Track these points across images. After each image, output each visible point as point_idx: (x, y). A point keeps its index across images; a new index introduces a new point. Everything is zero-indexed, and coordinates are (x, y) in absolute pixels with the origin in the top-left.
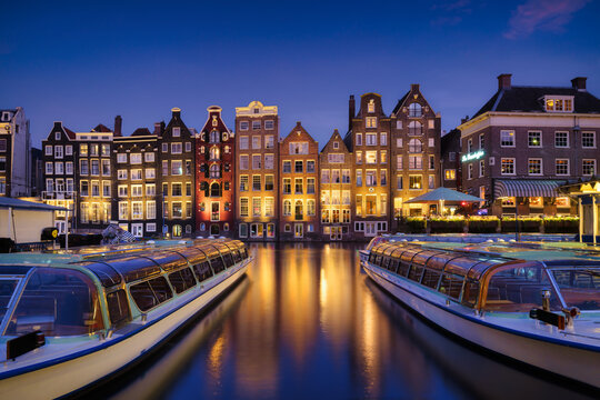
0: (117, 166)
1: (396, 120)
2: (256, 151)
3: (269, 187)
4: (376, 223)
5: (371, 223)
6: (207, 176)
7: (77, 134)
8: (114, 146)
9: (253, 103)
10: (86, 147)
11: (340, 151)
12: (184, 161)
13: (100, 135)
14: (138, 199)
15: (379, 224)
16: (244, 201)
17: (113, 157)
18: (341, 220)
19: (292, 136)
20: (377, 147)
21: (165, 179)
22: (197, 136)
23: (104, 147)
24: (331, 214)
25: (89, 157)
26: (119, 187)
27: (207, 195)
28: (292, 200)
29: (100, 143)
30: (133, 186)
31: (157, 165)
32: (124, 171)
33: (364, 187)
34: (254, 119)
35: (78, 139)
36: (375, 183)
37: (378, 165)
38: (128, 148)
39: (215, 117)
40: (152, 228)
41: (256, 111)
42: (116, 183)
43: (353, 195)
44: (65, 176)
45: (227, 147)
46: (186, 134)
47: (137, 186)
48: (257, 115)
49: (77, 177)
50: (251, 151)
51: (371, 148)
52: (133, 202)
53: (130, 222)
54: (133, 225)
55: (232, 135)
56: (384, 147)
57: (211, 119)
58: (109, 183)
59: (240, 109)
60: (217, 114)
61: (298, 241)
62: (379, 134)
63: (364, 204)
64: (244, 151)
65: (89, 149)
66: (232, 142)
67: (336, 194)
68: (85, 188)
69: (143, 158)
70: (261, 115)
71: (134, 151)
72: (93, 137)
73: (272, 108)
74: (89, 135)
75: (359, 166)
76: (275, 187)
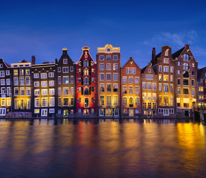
0: (33, 80)
1: (178, 61)
2: (109, 71)
3: (115, 90)
4: (168, 110)
5: (166, 109)
6: (82, 84)
7: (12, 64)
8: (32, 70)
9: (107, 45)
10: (17, 71)
11: (151, 74)
12: (70, 77)
13: (24, 64)
14: (45, 96)
15: (170, 110)
16: (102, 97)
17: (32, 75)
18: (152, 107)
19: (128, 64)
20: (169, 73)
21: (59, 86)
22: (77, 63)
23: (26, 71)
24: (147, 105)
25: (19, 76)
26: (35, 90)
27: (82, 94)
28: (127, 97)
29: (24, 69)
30: (42, 90)
31: (55, 79)
32: (38, 82)
33: (163, 92)
34: (107, 54)
35: (12, 67)
36: (168, 91)
37: (169, 82)
38: (40, 70)
39: (86, 53)
40: (52, 111)
41: (109, 50)
42: (33, 88)
43: (158, 96)
44: (6, 86)
45: (93, 69)
46: (70, 62)
47: (45, 90)
48: (109, 52)
49: (12, 86)
50: (105, 71)
51: (166, 73)
52: (42, 98)
53: (40, 108)
54: (42, 110)
55: (96, 63)
56: (172, 74)
57: (84, 54)
58: (29, 89)
59: (100, 49)
60: (88, 51)
61: (131, 118)
62: (170, 68)
63: (163, 100)
64: (102, 71)
65: (19, 72)
66: (96, 66)
67: (149, 94)
68: (17, 92)
69: (48, 75)
70: (111, 52)
71: (43, 72)
72: (20, 66)
73: (117, 48)
74: (18, 64)
75: (160, 82)
76: (119, 90)
